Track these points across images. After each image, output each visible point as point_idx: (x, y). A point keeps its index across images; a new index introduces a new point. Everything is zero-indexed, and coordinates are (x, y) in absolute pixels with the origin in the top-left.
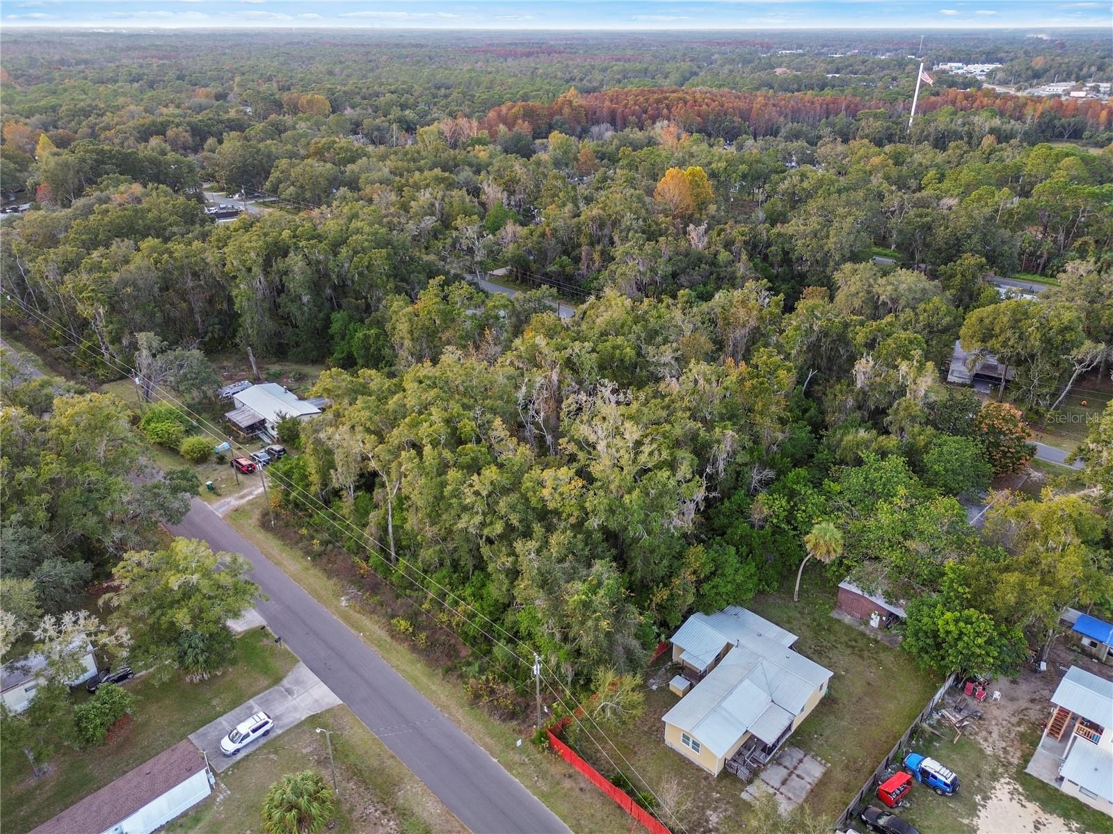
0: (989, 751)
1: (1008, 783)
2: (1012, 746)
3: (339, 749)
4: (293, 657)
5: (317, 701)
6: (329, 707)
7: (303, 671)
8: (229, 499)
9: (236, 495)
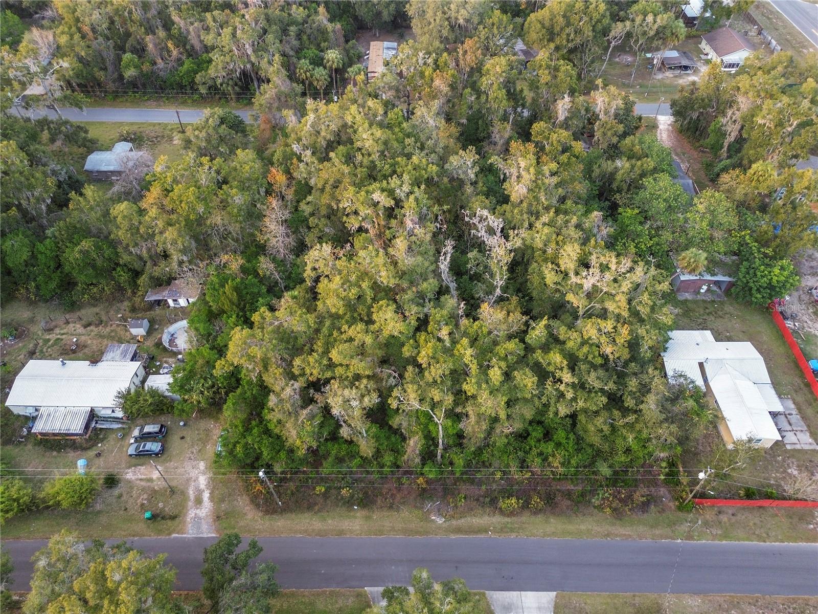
4: (476, 594)
5: (539, 608)
7: (498, 598)
8: (192, 513)
9: (190, 504)
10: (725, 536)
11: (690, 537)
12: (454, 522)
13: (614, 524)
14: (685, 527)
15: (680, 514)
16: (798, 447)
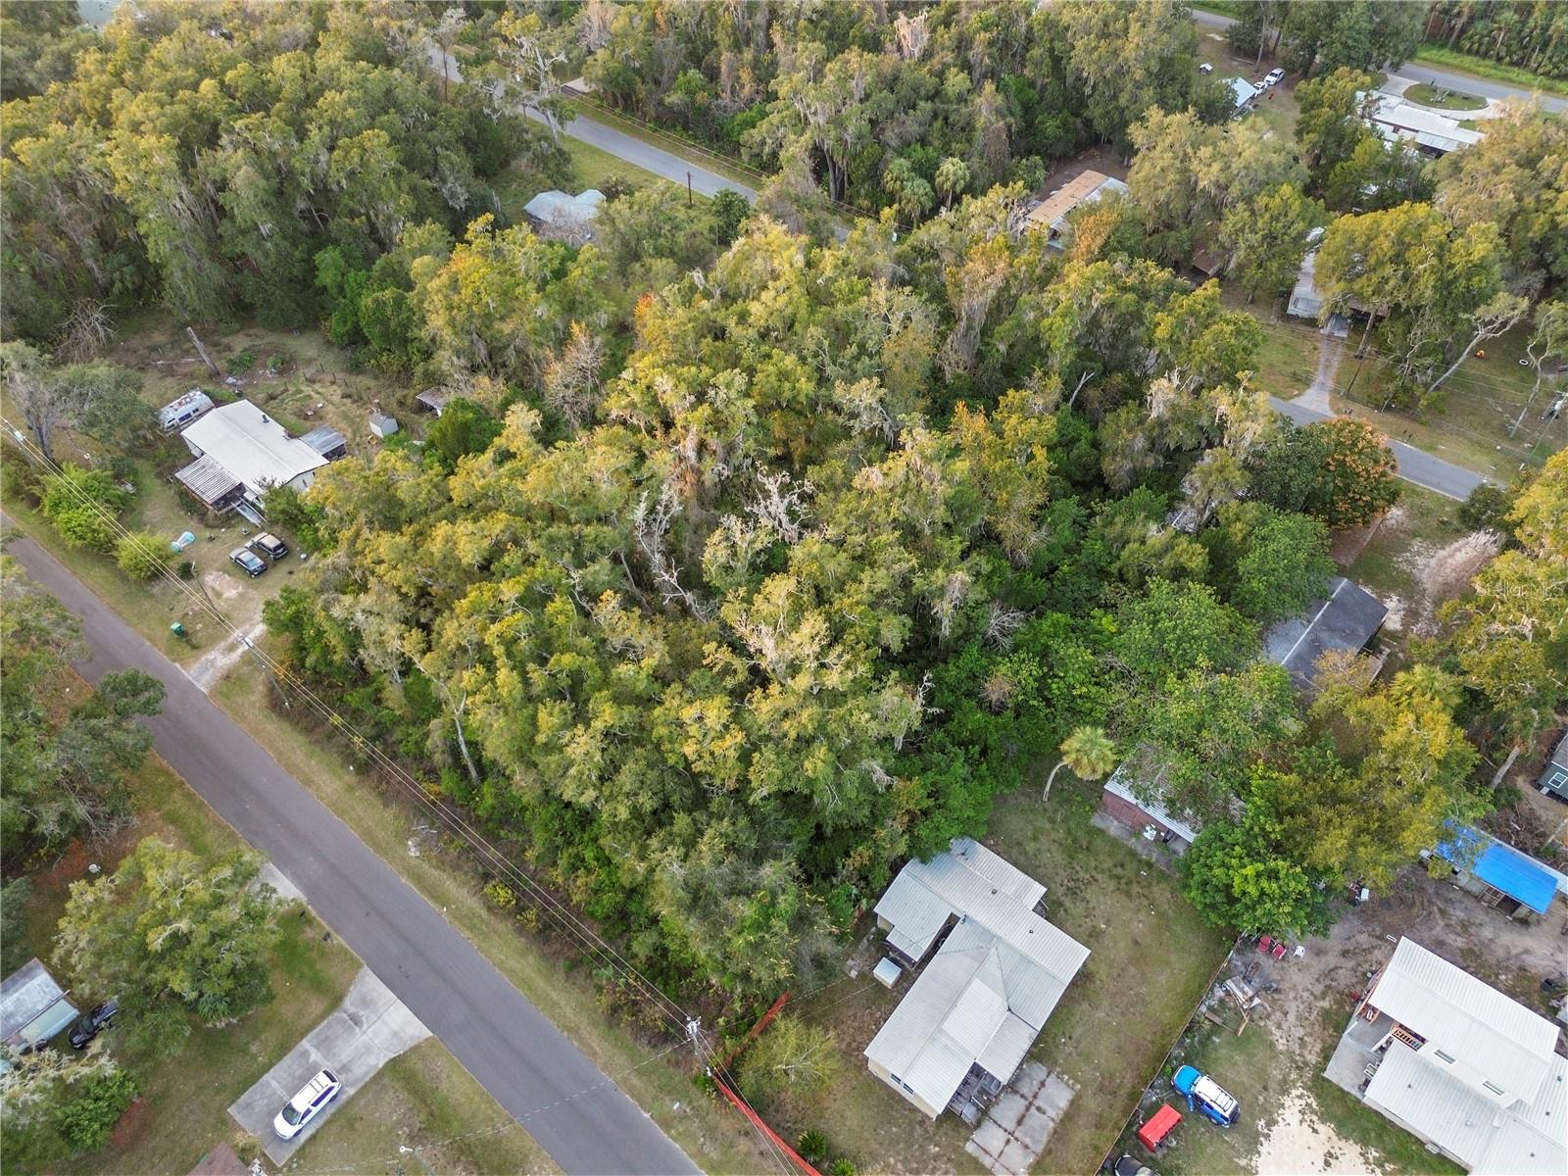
0: (1281, 1045)
1: (1300, 1097)
2: (1310, 1035)
3: (437, 1112)
4: (352, 958)
5: (395, 1034)
6: (415, 1043)
7: (369, 984)
8: (212, 655)
9: (223, 644)
10: (715, 1168)
11: (666, 1123)
12: (425, 866)
13: (595, 1024)
15: (693, 1087)
16: (987, 1161)
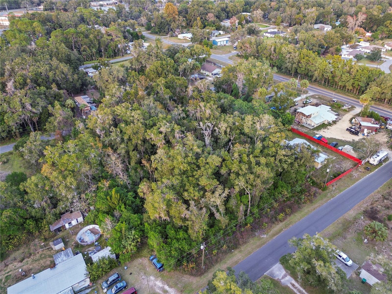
0: (307, 131)
1: (315, 131)
2: (305, 128)
10: (341, 191)
11: (333, 197)
12: (270, 234)
13: (313, 205)
14: (329, 195)
15: (325, 192)
